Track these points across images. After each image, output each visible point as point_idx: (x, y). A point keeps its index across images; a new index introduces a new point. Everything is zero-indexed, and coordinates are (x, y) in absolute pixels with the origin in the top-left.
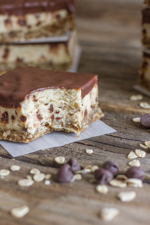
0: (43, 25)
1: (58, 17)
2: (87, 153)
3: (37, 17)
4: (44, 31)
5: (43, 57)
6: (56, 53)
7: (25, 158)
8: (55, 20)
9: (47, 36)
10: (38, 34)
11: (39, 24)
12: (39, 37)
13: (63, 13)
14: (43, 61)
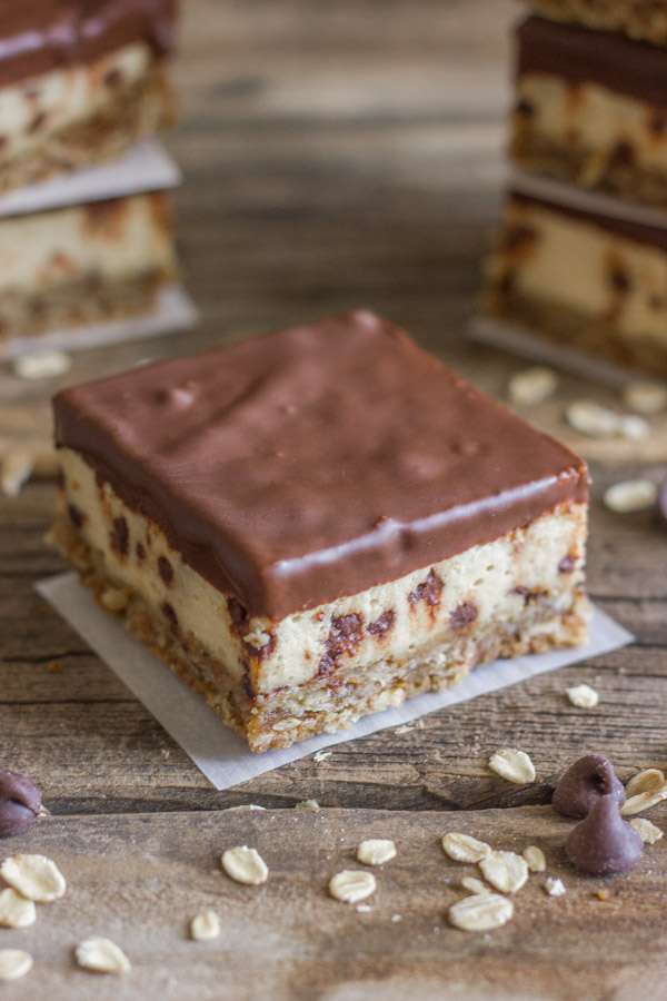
0: (56, 123)
1: (113, 79)
2: (579, 707)
3: (32, 96)
4: (58, 151)
5: (59, 259)
6: (114, 234)
7: (361, 788)
8: (102, 97)
9: (68, 167)
10: (35, 166)
11: (37, 123)
12: (37, 178)
13: (131, 61)
14: (58, 275)
